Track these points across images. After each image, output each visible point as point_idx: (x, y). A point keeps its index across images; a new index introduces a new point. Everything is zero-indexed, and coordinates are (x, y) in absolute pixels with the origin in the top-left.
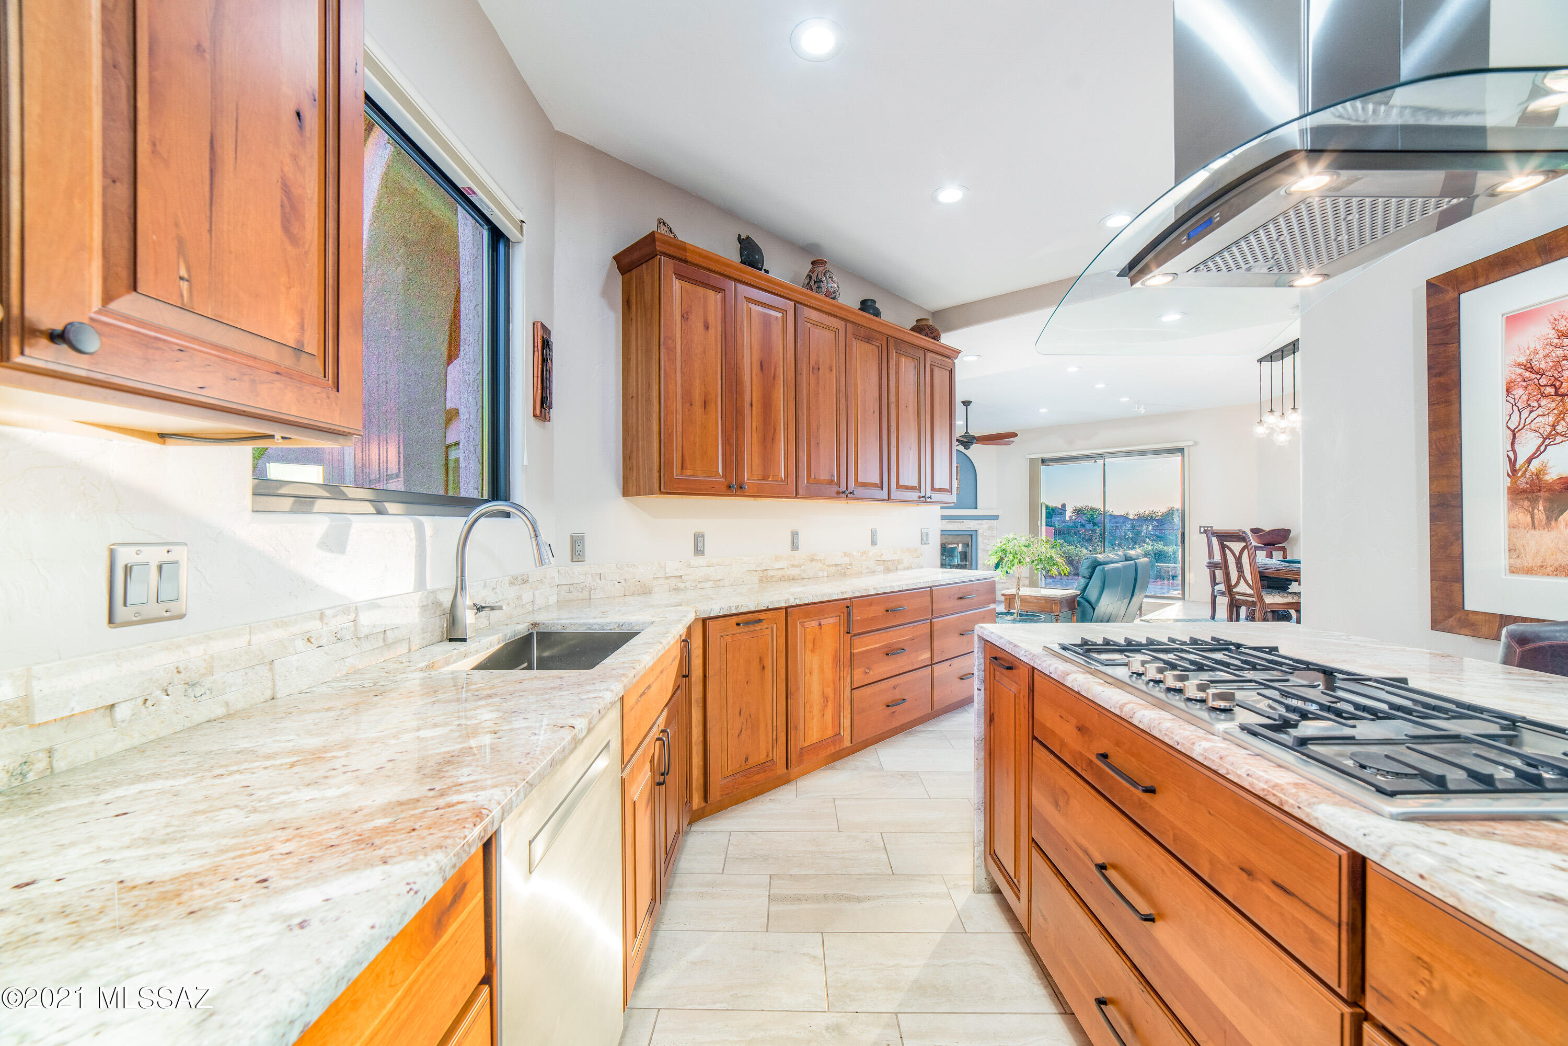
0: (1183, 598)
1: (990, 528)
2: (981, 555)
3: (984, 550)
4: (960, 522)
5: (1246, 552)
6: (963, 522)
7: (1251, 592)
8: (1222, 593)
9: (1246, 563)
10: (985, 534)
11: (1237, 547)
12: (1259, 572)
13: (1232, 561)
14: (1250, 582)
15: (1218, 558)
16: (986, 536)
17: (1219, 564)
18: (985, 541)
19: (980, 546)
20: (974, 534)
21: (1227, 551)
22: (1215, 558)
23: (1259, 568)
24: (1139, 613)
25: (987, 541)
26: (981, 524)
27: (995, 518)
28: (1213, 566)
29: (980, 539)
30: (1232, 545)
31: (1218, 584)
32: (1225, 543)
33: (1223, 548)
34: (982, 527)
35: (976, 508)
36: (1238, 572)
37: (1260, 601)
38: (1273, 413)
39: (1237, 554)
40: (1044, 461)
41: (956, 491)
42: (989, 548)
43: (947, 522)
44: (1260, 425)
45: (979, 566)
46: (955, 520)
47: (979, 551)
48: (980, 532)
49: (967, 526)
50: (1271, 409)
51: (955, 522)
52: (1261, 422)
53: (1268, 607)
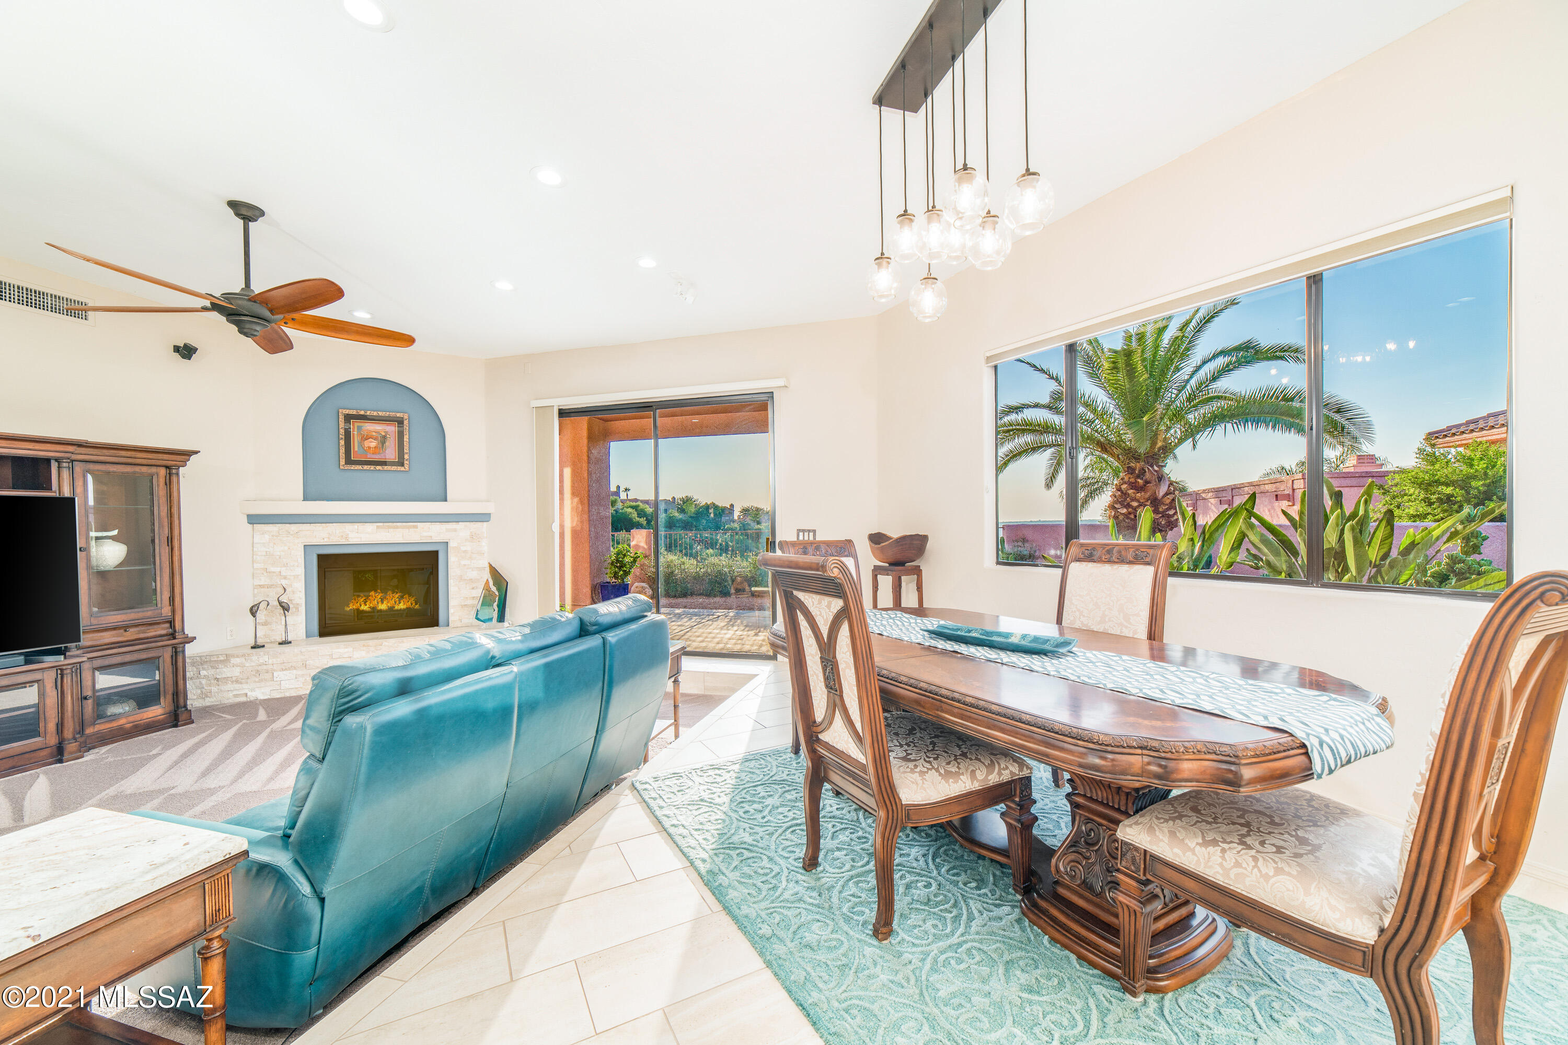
1: (473, 537)
2: (457, 589)
3: (461, 579)
4: (409, 528)
5: (846, 629)
6: (416, 527)
9: (848, 666)
10: (463, 548)
11: (823, 608)
13: (813, 651)
14: (860, 729)
16: (465, 552)
18: (463, 562)
19: (453, 571)
20: (439, 548)
21: (801, 617)
25: (467, 562)
26: (455, 530)
27: (483, 518)
29: (452, 559)
30: (809, 600)
32: (795, 593)
33: (791, 609)
34: (456, 535)
35: (446, 500)
36: (827, 686)
37: (888, 802)
38: (911, 220)
39: (825, 631)
40: (563, 413)
41: (406, 466)
42: (473, 574)
43: (378, 527)
44: (879, 265)
45: (451, 611)
46: (398, 524)
47: (451, 582)
48: (451, 545)
49: (425, 534)
50: (906, 211)
51: (397, 527)
52: (882, 257)
53: (908, 819)
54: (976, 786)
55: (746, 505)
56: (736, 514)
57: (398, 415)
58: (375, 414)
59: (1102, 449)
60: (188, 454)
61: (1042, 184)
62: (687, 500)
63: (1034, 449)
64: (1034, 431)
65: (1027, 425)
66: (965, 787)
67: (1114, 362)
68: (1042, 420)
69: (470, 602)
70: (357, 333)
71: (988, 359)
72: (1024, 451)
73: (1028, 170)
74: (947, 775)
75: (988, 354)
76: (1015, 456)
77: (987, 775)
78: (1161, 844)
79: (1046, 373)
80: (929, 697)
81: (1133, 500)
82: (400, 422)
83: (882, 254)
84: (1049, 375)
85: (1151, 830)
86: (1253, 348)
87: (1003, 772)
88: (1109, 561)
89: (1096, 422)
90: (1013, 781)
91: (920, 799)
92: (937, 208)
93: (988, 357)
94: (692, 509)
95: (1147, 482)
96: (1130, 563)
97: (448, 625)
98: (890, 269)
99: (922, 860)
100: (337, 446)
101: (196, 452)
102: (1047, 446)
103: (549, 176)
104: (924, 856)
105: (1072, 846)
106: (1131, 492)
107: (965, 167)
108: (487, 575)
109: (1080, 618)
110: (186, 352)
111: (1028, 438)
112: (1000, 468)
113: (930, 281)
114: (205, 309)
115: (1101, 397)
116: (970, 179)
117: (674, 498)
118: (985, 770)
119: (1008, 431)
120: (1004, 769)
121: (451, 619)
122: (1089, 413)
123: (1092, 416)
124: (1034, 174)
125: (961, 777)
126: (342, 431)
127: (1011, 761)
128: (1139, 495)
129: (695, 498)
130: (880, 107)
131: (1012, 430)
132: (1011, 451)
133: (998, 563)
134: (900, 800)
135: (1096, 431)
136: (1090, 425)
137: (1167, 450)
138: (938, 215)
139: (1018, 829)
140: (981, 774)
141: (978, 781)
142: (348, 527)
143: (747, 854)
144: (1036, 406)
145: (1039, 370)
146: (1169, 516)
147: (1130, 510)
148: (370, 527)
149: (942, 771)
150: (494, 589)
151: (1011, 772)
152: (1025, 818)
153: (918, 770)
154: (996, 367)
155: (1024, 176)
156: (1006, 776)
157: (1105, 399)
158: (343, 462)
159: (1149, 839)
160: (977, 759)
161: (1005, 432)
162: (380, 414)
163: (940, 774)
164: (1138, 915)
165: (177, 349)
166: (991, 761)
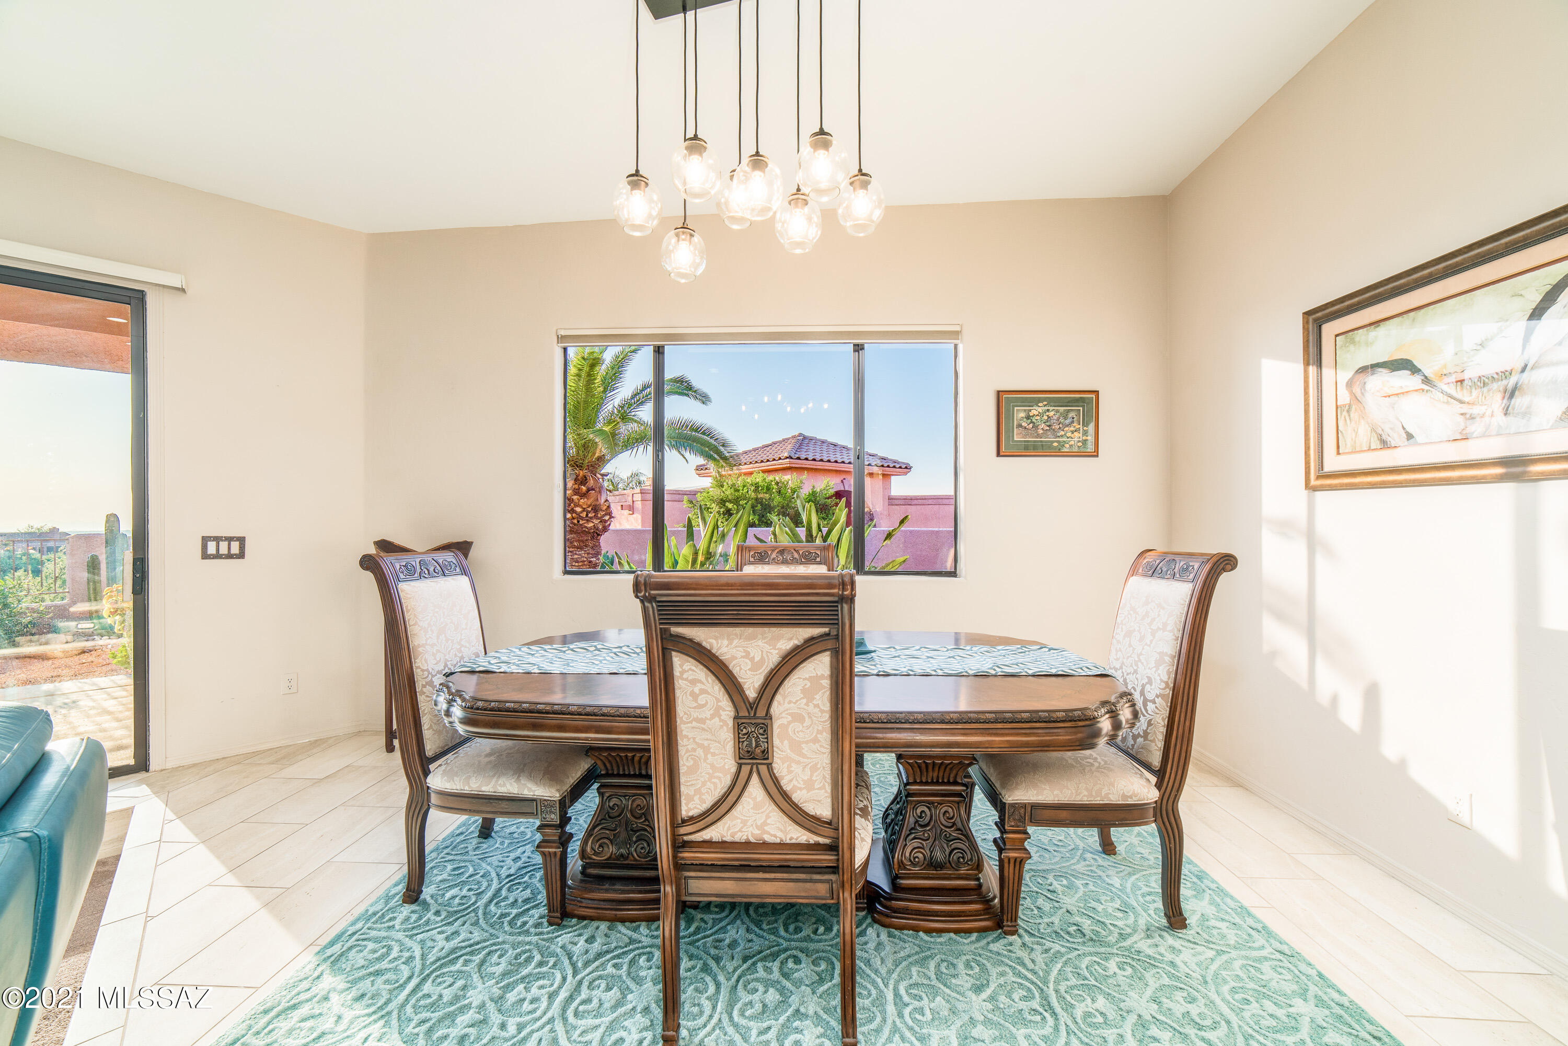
67: (580, 370)
81: (576, 506)
86: (686, 382)
95: (589, 490)
99: (752, 936)
104: (748, 930)
106: (575, 497)
128: (582, 501)
137: (601, 460)
146: (606, 521)
147: (574, 515)
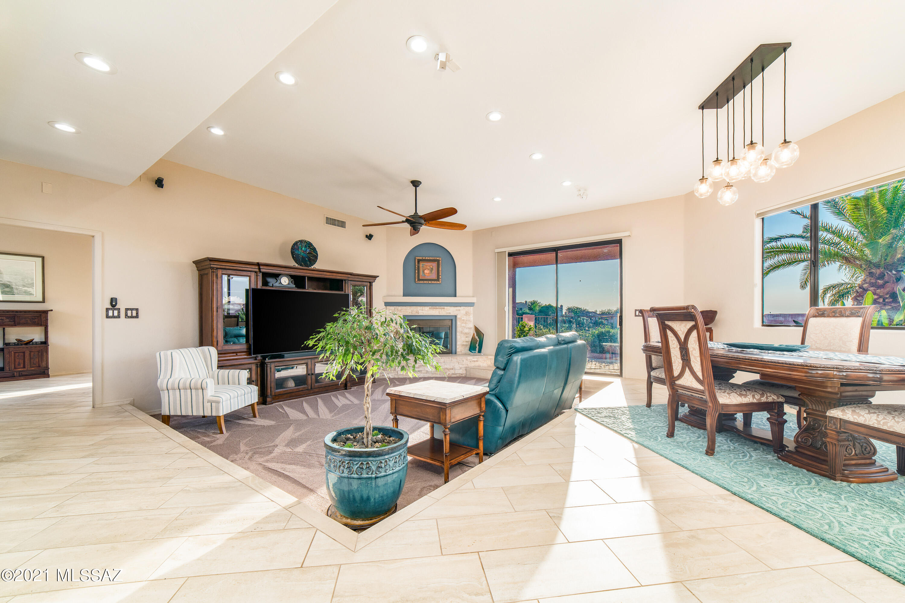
0: (621, 375)
1: (467, 314)
2: (460, 337)
3: (462, 332)
4: (441, 309)
5: (694, 334)
6: (444, 308)
7: (700, 387)
8: (660, 381)
9: (694, 349)
10: (463, 319)
11: (681, 327)
12: (712, 361)
13: (675, 346)
14: (700, 374)
15: (655, 339)
16: (464, 320)
17: (658, 348)
18: (463, 325)
19: (459, 329)
20: (454, 318)
21: (669, 333)
22: (652, 340)
23: (712, 356)
24: (578, 395)
25: (464, 325)
26: (459, 310)
27: (472, 304)
28: (649, 350)
29: (459, 323)
30: (674, 325)
31: (654, 369)
32: (667, 322)
33: (664, 329)
34: (460, 312)
35: (456, 296)
36: (682, 359)
37: (713, 402)
38: (720, 163)
39: (682, 337)
40: (510, 255)
41: (440, 281)
42: (466, 331)
43: (430, 308)
44: (702, 183)
45: (458, 347)
46: (437, 307)
47: (458, 334)
48: (458, 317)
49: (448, 312)
50: (717, 158)
51: (437, 308)
52: (703, 179)
53: (722, 410)
54: (755, 401)
55: (570, 306)
56: (564, 311)
57: (437, 258)
58: (429, 258)
59: (846, 260)
60: (375, 277)
61: (791, 145)
62: (534, 303)
63: (789, 264)
64: (790, 252)
65: (785, 248)
66: (750, 400)
68: (797, 244)
69: (465, 343)
70: (448, 226)
71: (758, 215)
72: (781, 265)
73: (785, 140)
74: (741, 395)
75: (758, 213)
76: (775, 268)
77: (761, 397)
78: (848, 415)
79: (801, 214)
80: (733, 360)
82: (438, 261)
83: (703, 177)
84: (803, 216)
85: (843, 411)
87: (769, 398)
88: (834, 316)
89: (842, 244)
90: (774, 402)
91: (728, 402)
92: (735, 159)
93: (758, 214)
94: (537, 308)
96: (848, 316)
97: (456, 354)
98: (708, 184)
100: (414, 273)
101: (378, 276)
102: (800, 261)
103: (537, 157)
105: (805, 431)
107: (752, 143)
108: (472, 332)
109: (815, 345)
110: (370, 237)
111: (784, 257)
112: (764, 274)
113: (729, 187)
114: (403, 222)
115: (846, 227)
116: (754, 148)
117: (526, 302)
118: (759, 396)
119: (770, 252)
120: (769, 396)
121: (458, 350)
122: (835, 238)
123: (839, 239)
124: (788, 142)
125: (748, 396)
126: (416, 266)
127: (773, 394)
129: (539, 301)
130: (703, 110)
131: (773, 252)
132: (771, 266)
133: (763, 325)
134: (719, 402)
135: (842, 250)
136: (836, 246)
138: (736, 162)
139: (776, 424)
140: (757, 397)
141: (756, 399)
142: (419, 308)
143: (639, 431)
144: (792, 236)
145: (795, 213)
148: (427, 308)
149: (739, 393)
150: (477, 337)
151: (773, 399)
152: (780, 419)
153: (727, 392)
154: (763, 219)
155: (783, 143)
156: (770, 400)
157: (850, 228)
158: (416, 280)
159: (842, 413)
160: (755, 391)
161: (767, 254)
162: (431, 258)
163: (737, 394)
164: (837, 445)
165: (367, 236)
166: (763, 393)
